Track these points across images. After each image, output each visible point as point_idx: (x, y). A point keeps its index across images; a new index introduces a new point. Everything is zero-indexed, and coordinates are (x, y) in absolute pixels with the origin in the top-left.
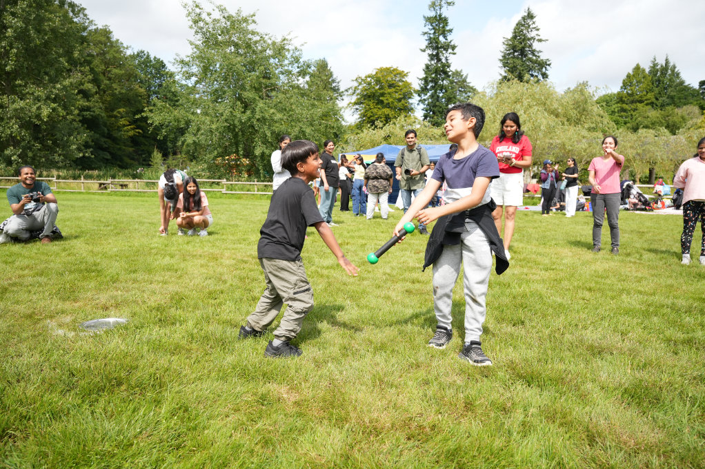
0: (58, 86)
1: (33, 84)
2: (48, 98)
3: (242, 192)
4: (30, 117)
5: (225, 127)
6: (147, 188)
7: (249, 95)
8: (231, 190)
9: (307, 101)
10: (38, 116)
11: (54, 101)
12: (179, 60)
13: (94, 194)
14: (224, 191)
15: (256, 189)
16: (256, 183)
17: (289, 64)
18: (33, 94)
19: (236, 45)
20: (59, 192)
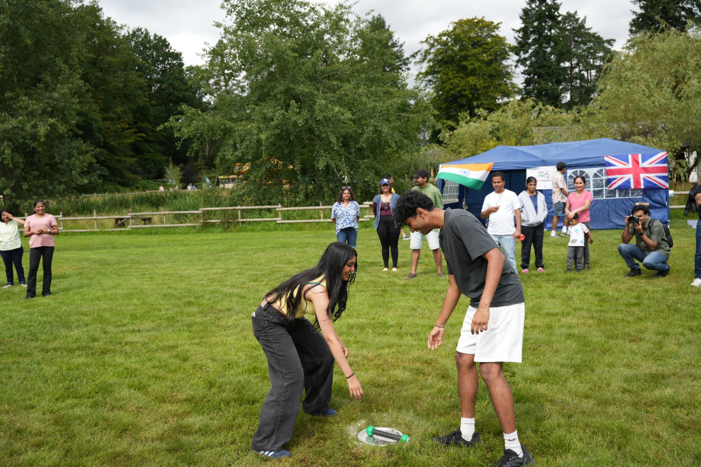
0: (56, 95)
1: (26, 95)
2: (44, 112)
3: (304, 221)
4: (23, 137)
5: (275, 135)
6: (176, 222)
7: (303, 88)
8: (288, 219)
9: (379, 88)
10: (34, 137)
11: (51, 115)
12: (208, 50)
13: (110, 233)
14: (279, 220)
15: (322, 215)
16: (321, 207)
17: (352, 41)
18: (26, 108)
19: (281, 23)
20: (66, 234)
